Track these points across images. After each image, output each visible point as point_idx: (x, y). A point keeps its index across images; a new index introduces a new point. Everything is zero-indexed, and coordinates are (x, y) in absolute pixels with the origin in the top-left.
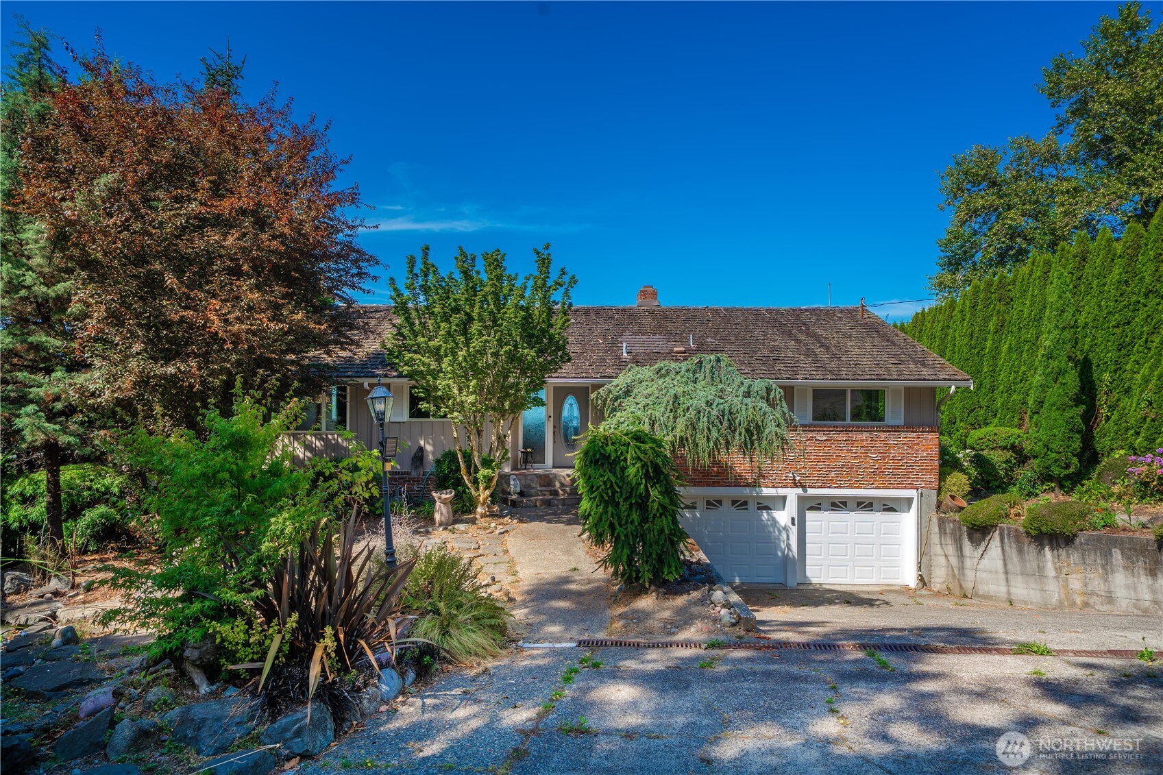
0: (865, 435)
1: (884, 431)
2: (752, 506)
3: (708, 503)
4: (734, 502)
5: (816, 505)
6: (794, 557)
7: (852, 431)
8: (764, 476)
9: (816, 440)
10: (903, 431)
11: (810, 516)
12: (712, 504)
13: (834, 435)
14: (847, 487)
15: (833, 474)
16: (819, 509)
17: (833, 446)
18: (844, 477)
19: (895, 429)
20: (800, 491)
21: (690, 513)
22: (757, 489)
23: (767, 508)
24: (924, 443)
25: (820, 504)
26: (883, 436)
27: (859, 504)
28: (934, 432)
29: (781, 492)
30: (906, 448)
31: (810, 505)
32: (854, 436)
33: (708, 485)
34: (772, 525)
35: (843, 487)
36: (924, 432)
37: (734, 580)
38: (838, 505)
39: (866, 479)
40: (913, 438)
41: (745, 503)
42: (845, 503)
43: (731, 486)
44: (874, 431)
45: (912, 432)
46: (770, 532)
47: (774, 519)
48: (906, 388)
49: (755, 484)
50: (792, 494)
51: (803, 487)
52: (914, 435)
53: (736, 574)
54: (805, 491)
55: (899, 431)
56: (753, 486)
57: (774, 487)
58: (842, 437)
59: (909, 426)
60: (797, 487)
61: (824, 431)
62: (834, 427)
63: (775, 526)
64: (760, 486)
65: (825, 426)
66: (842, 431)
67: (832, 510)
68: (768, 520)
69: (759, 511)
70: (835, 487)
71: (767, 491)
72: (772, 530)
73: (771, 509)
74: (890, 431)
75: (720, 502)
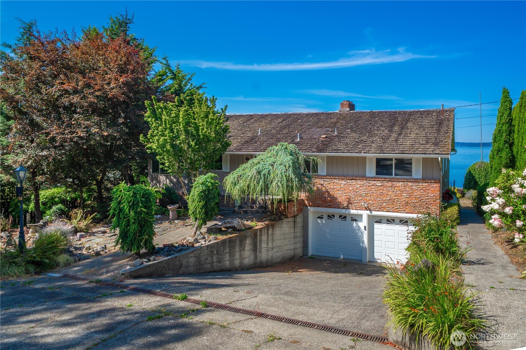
0: (401, 183)
1: (411, 182)
2: (348, 219)
3: (329, 216)
4: (340, 216)
5: (379, 220)
6: (366, 247)
7: (394, 181)
8: (351, 204)
9: (376, 185)
10: (420, 182)
11: (376, 226)
12: (331, 217)
13: (385, 183)
14: (392, 212)
15: (384, 204)
16: (381, 222)
17: (385, 189)
18: (390, 206)
19: (416, 181)
20: (368, 212)
21: (320, 220)
22: (348, 210)
23: (356, 220)
24: (432, 189)
25: (381, 220)
26: (410, 184)
27: (401, 221)
28: (438, 183)
29: (360, 212)
30: (422, 191)
31: (375, 220)
32: (395, 183)
33: (326, 207)
34: (358, 229)
35: (390, 212)
36: (432, 183)
37: (340, 256)
38: (390, 221)
39: (401, 207)
40: (426, 186)
41: (345, 217)
42: (393, 220)
43: (336, 208)
44: (406, 182)
45: (425, 182)
46: (357, 233)
47: (359, 226)
48: (423, 158)
49: (348, 208)
50: (365, 214)
51: (370, 210)
52: (426, 184)
53: (341, 254)
54: (371, 213)
55: (419, 182)
56: (346, 209)
57: (356, 209)
58: (389, 184)
59: (424, 179)
60: (367, 210)
61: (380, 181)
62: (385, 179)
63: (360, 230)
64: (349, 209)
65: (380, 178)
66: (389, 181)
67: (387, 223)
68: (356, 227)
69: (352, 222)
70: (386, 211)
71: (353, 212)
72: (358, 232)
73: (357, 221)
74: (414, 182)
75: (334, 216)
